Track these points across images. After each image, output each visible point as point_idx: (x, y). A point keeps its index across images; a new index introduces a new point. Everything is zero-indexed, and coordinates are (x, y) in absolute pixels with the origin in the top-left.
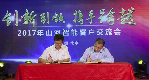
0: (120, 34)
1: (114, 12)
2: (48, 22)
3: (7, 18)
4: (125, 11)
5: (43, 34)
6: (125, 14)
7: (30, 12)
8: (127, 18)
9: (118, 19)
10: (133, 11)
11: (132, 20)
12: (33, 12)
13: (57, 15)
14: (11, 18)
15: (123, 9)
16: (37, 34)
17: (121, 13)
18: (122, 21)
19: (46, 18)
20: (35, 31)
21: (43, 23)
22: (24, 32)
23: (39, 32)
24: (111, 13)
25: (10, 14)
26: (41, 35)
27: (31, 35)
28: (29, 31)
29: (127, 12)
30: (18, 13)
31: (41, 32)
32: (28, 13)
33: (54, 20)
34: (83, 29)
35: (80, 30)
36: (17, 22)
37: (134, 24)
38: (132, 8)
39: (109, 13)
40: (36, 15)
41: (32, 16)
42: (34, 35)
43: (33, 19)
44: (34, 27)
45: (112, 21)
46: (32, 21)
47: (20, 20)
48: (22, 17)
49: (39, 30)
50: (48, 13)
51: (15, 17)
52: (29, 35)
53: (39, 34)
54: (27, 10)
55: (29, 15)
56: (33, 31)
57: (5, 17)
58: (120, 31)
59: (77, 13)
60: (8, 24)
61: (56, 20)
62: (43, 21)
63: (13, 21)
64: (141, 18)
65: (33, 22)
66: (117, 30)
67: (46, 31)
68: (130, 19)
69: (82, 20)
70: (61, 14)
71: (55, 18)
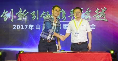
0: (95, 28)
1: (90, 11)
2: (38, 19)
3: (4, 15)
4: (99, 10)
5: (33, 28)
6: (99, 13)
7: (23, 10)
8: (100, 16)
9: (93, 17)
10: (105, 10)
11: (105, 17)
12: (25, 10)
13: (45, 13)
14: (7, 15)
15: (97, 8)
16: (29, 28)
17: (95, 11)
18: (97, 18)
19: (36, 15)
20: (27, 25)
21: (34, 19)
22: (18, 26)
23: (30, 27)
24: (88, 11)
25: (7, 12)
26: (31, 28)
27: (23, 29)
28: (22, 26)
29: (100, 10)
30: (14, 11)
31: (31, 26)
32: (22, 11)
33: (42, 17)
34: (65, 24)
35: (63, 25)
36: (12, 18)
37: (106, 20)
38: (104, 8)
39: (87, 12)
40: (28, 13)
41: (25, 13)
42: (26, 29)
43: (26, 16)
44: (26, 22)
45: (89, 18)
46: (25, 17)
47: (15, 17)
48: (16, 14)
49: (30, 25)
50: (37, 11)
51: (11, 14)
52: (22, 28)
53: (30, 28)
54: (21, 9)
55: (22, 13)
56: (25, 25)
57: (3, 14)
58: (95, 26)
59: (61, 11)
60: (5, 20)
61: (44, 16)
62: (34, 18)
63: (9, 17)
64: (111, 16)
65: (26, 19)
66: (93, 25)
67: (36, 26)
68: (103, 16)
69: (65, 17)
70: (48, 12)
71: (43, 15)
